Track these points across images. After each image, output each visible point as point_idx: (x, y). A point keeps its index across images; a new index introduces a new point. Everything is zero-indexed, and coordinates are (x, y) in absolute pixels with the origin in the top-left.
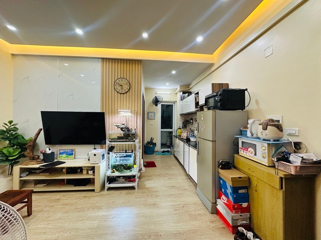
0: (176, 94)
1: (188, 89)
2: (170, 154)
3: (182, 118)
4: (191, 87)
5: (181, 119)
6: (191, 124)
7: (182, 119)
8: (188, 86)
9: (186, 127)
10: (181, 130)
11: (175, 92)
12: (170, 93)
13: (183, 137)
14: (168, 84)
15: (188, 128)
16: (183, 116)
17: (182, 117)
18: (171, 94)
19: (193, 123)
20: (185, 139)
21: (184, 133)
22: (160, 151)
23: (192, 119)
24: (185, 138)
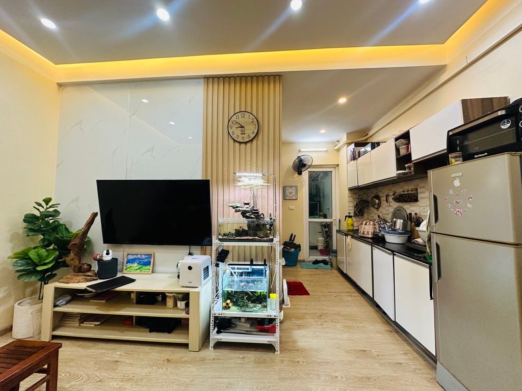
0: (338, 150)
1: (365, 138)
2: (329, 266)
3: (353, 195)
4: (370, 133)
5: (351, 198)
6: (376, 207)
7: (354, 198)
8: (365, 132)
9: (362, 215)
10: (352, 219)
11: (336, 148)
12: (326, 149)
13: (363, 233)
14: (323, 131)
15: (366, 215)
16: (357, 191)
17: (354, 193)
18: (327, 151)
19: (379, 205)
20: (368, 238)
21: (366, 224)
22: (309, 260)
23: (378, 197)
24: (370, 236)
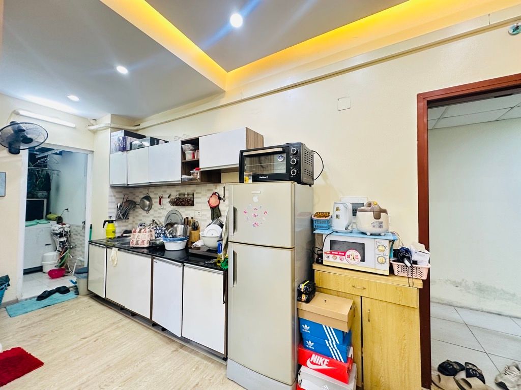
0: (94, 132)
1: (136, 128)
2: (72, 294)
3: (115, 194)
4: (143, 125)
5: (114, 198)
6: (146, 209)
7: (117, 198)
8: (136, 121)
9: (127, 218)
10: (114, 224)
11: (92, 128)
12: (73, 126)
13: (137, 243)
14: (74, 98)
15: (131, 218)
16: (119, 190)
17: (117, 192)
18: (74, 128)
19: (150, 207)
20: (143, 248)
21: (140, 232)
23: (148, 198)
24: (146, 245)
